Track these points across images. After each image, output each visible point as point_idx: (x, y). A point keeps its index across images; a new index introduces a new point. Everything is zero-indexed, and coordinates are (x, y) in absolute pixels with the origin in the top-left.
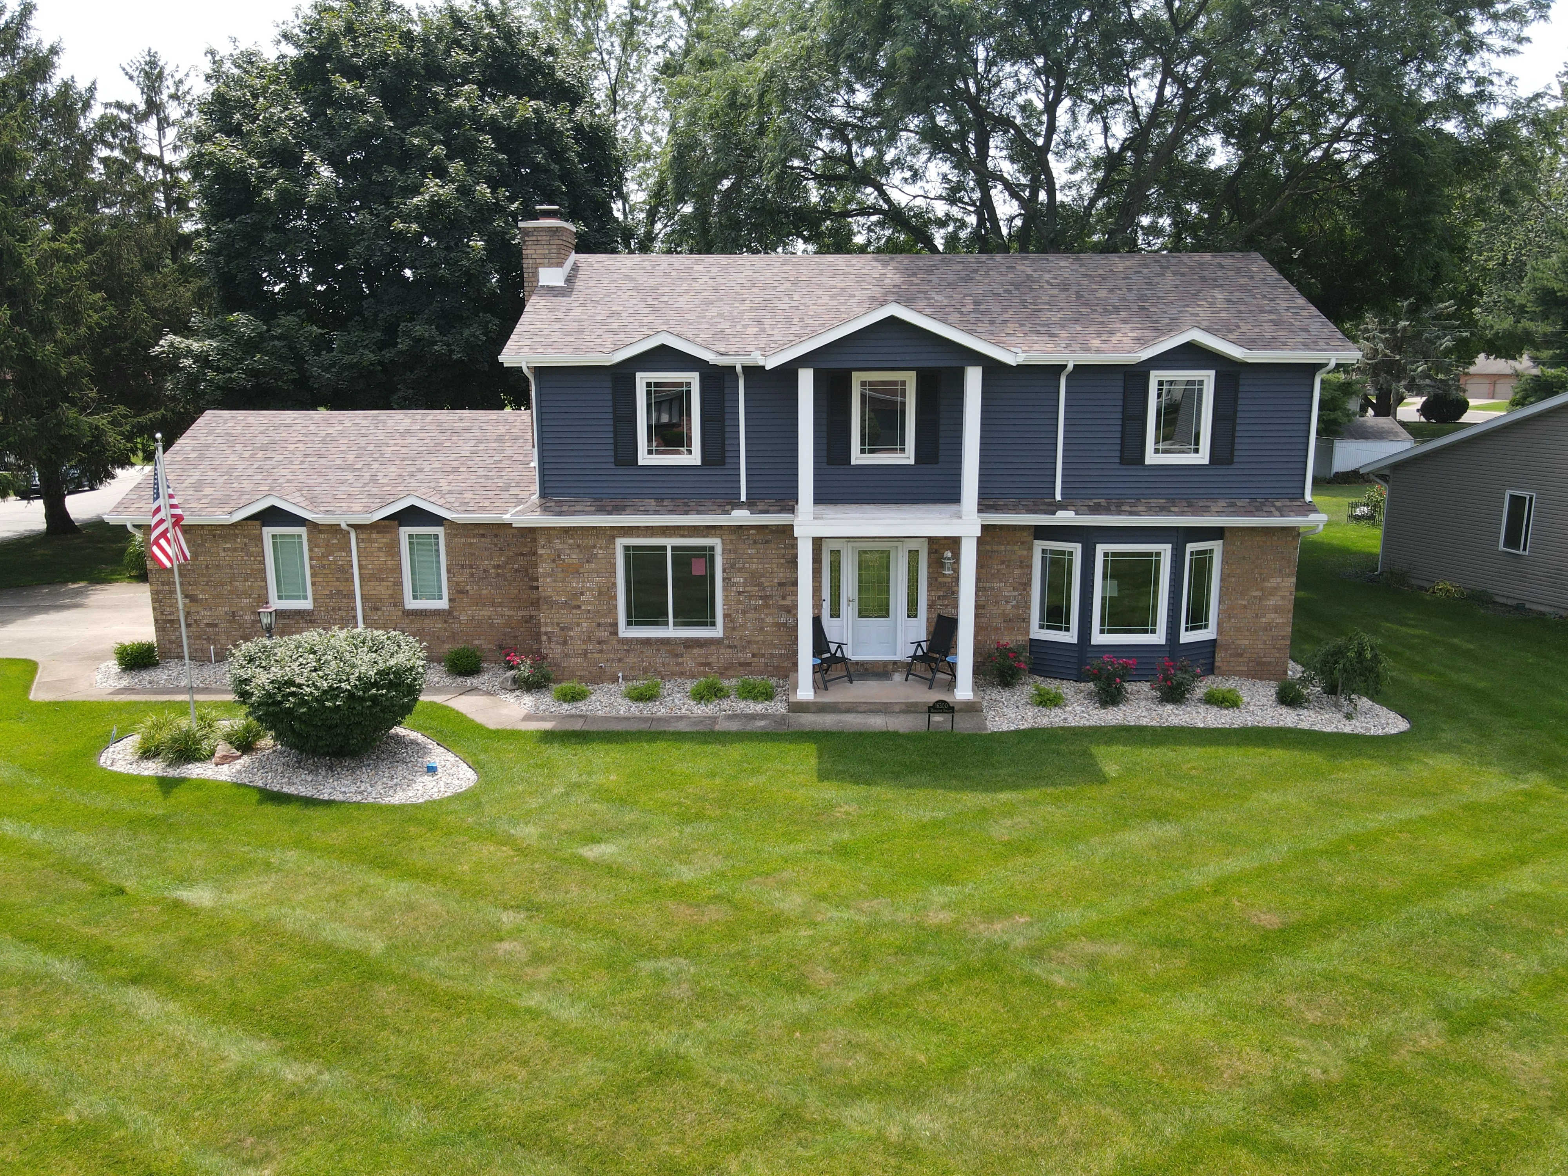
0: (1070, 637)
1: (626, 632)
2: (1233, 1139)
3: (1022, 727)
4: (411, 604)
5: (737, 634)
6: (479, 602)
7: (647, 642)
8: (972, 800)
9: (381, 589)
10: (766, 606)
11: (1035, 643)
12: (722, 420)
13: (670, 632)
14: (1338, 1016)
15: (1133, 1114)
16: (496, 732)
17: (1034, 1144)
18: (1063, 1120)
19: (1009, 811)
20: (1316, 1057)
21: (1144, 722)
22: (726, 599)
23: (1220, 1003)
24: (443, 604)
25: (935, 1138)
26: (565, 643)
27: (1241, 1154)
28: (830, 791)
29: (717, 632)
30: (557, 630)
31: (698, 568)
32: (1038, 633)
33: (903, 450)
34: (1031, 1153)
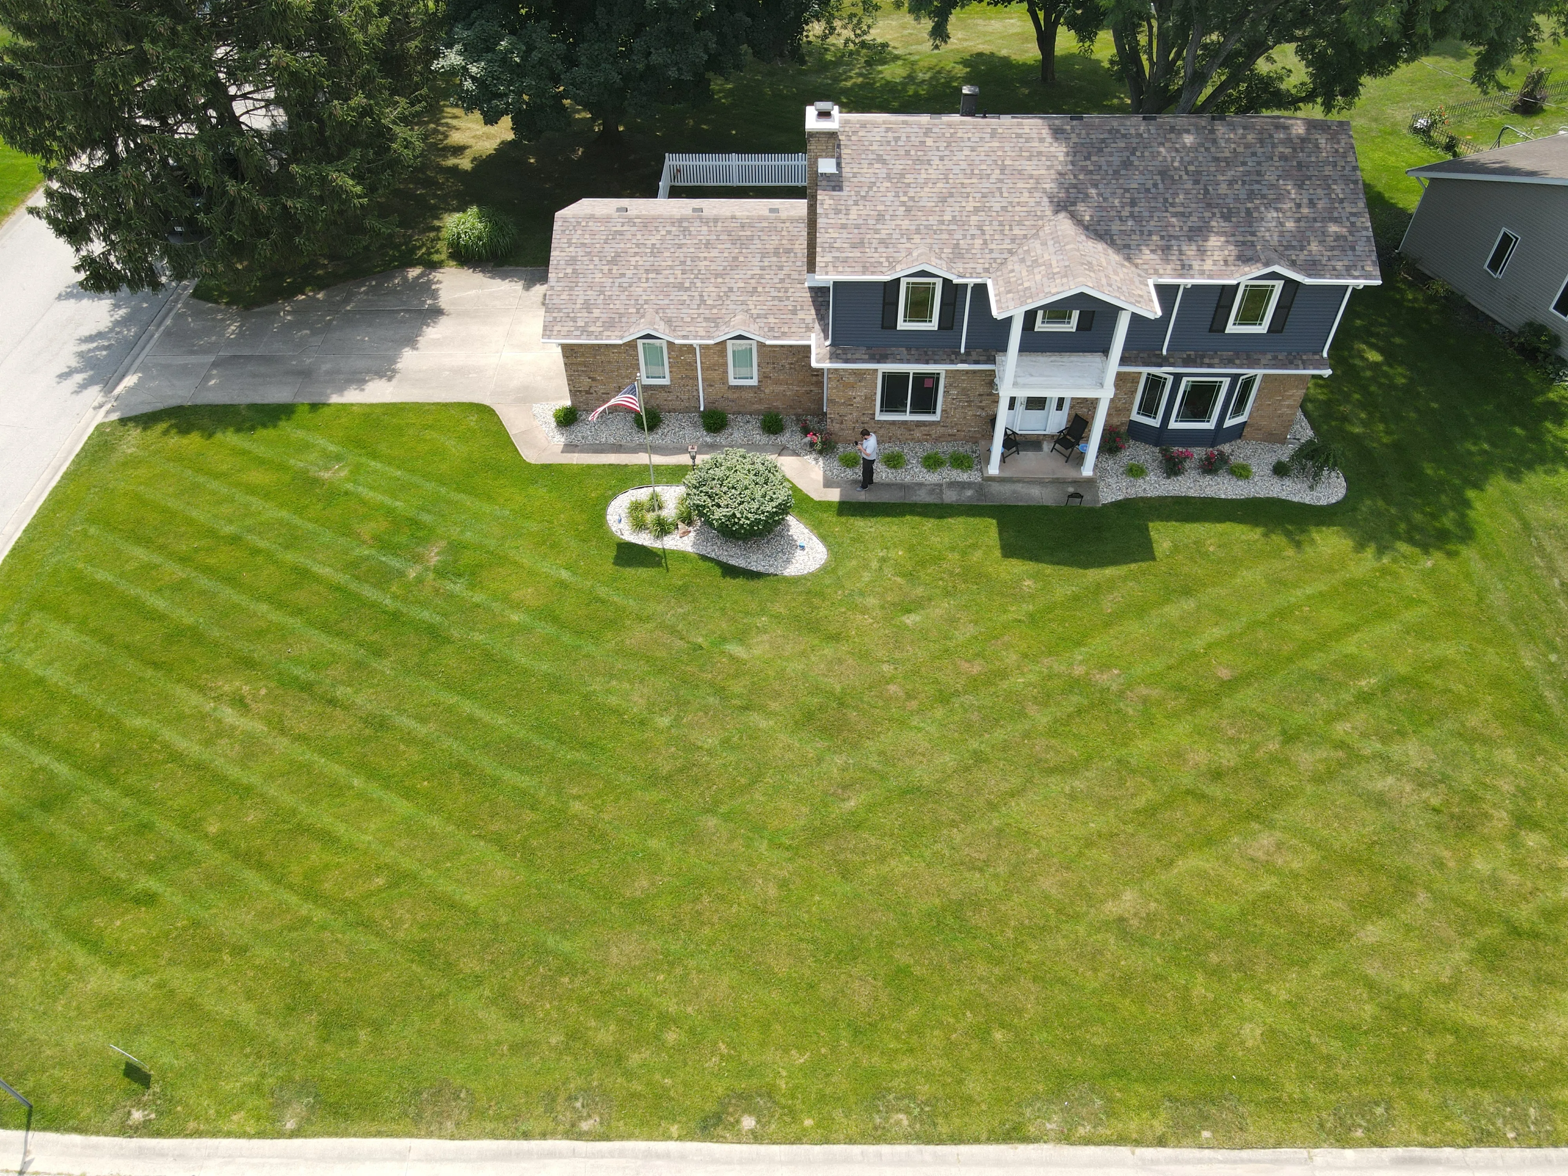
0: (1155, 423)
1: (880, 417)
2: (1188, 792)
3: (1120, 498)
4: (733, 382)
5: (949, 420)
6: (777, 382)
7: (893, 423)
8: (1094, 575)
9: (715, 375)
10: (970, 406)
11: (1132, 423)
12: (954, 304)
13: (908, 417)
14: (1240, 733)
15: (1154, 781)
16: (820, 503)
17: (1117, 794)
18: (1128, 784)
19: (1111, 586)
20: (1228, 755)
21: (1192, 493)
22: (944, 402)
23: (1195, 725)
24: (754, 382)
25: (1082, 791)
26: (842, 423)
27: (1189, 798)
28: (1018, 567)
29: (936, 417)
30: (837, 416)
31: (928, 384)
32: (1135, 417)
33: (1069, 323)
34: (1115, 798)
